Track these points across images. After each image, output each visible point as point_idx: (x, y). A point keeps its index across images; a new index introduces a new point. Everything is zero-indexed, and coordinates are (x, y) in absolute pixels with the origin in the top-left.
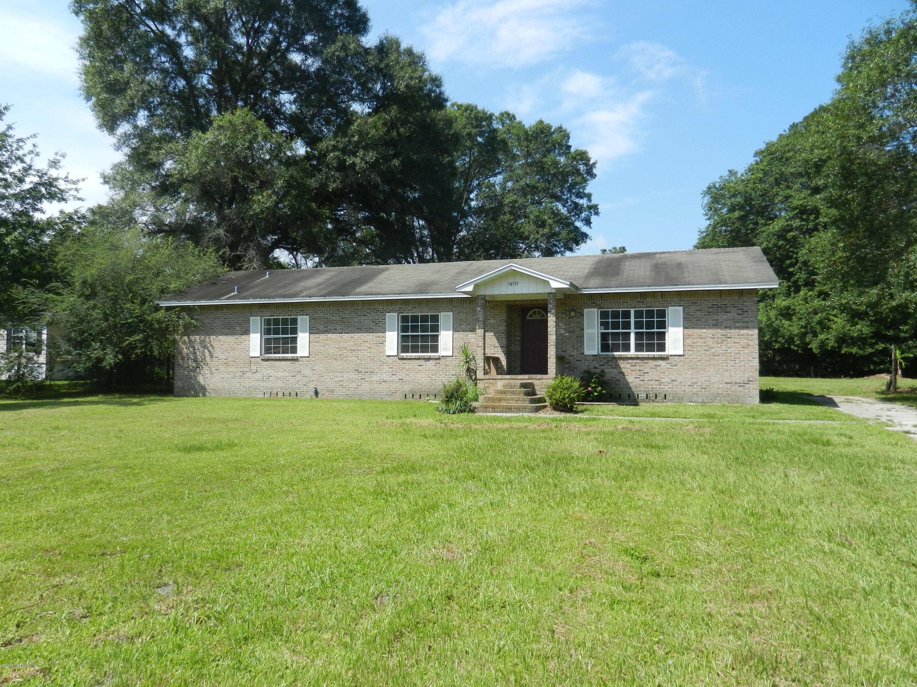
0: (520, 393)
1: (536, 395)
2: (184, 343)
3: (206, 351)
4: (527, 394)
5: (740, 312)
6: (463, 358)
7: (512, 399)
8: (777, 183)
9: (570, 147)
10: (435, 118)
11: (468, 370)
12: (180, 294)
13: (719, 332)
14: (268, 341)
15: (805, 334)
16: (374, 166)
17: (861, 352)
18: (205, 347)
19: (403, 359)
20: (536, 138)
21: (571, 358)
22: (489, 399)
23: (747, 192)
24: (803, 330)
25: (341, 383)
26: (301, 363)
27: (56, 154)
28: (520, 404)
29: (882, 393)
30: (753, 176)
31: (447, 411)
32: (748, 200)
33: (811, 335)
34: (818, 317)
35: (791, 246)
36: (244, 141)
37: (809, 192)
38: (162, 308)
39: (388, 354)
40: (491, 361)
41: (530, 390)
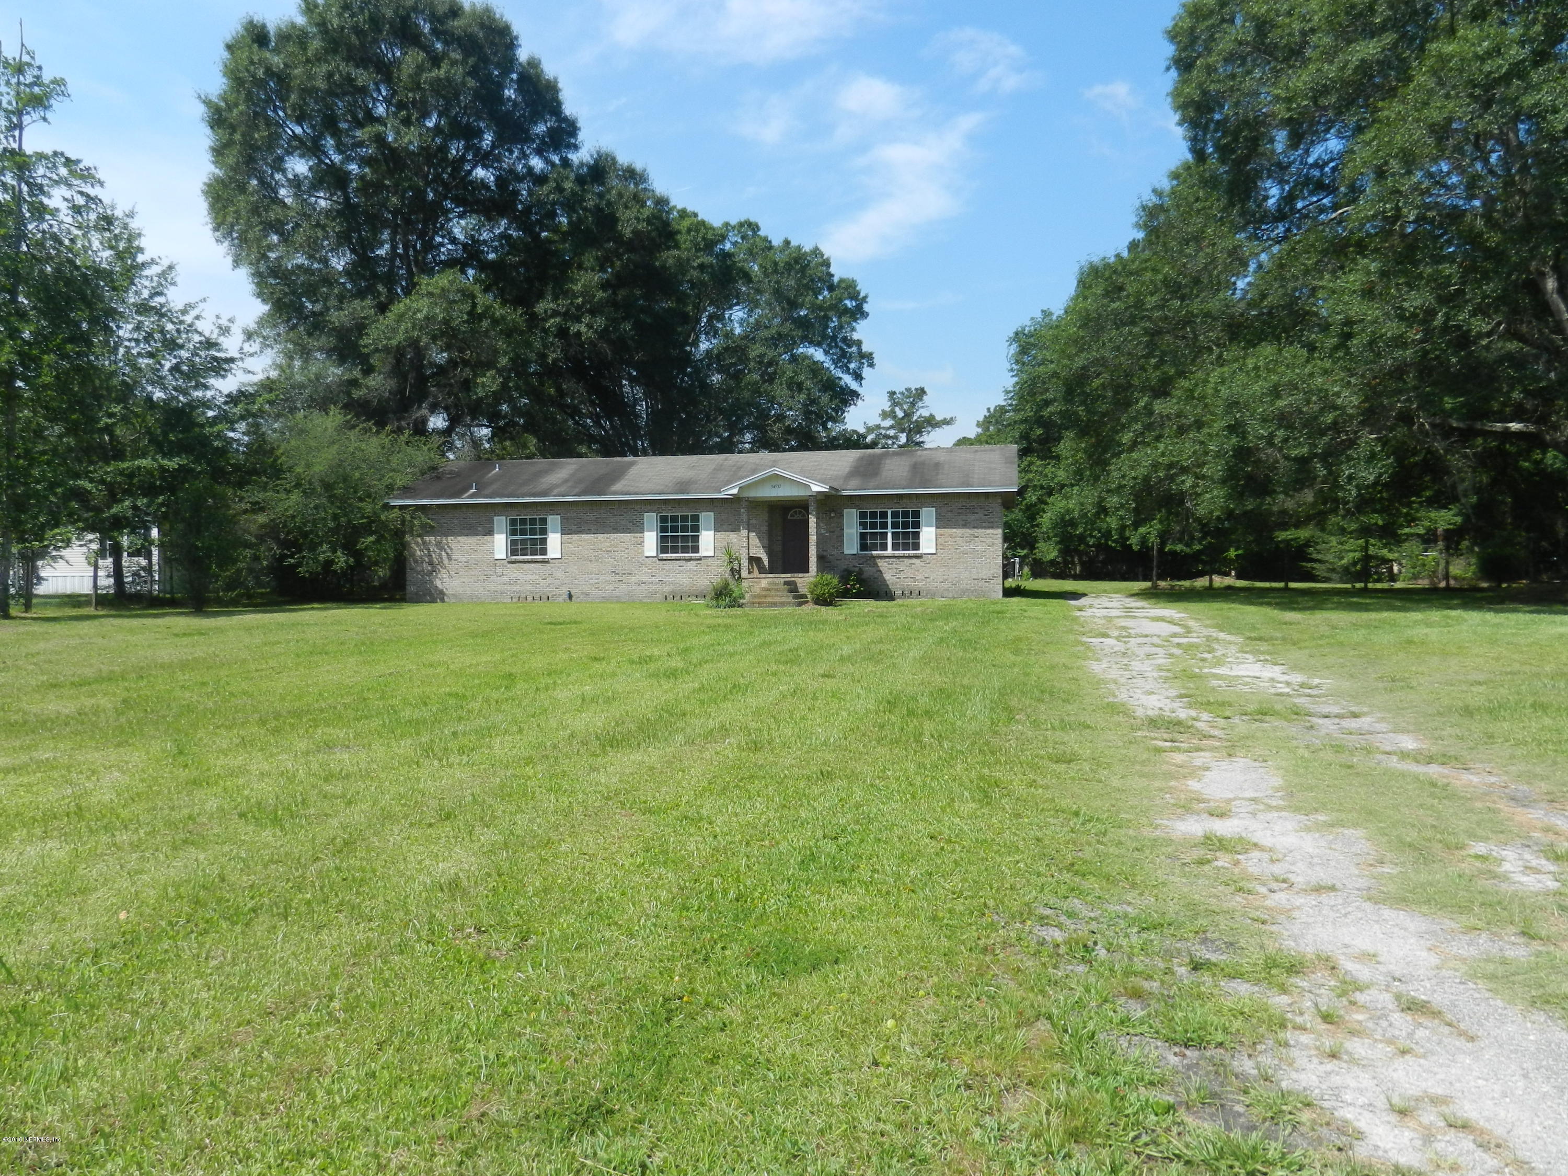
0: (784, 590)
1: (798, 591)
2: (417, 543)
3: (443, 553)
4: (791, 591)
5: (986, 513)
6: (727, 558)
7: (777, 596)
9: (832, 276)
11: (732, 570)
12: (407, 491)
13: (968, 532)
14: (513, 543)
16: (603, 334)
18: (442, 549)
19: (662, 560)
21: (831, 557)
22: (755, 596)
25: (597, 586)
26: (552, 565)
28: (783, 600)
31: (718, 606)
38: (394, 507)
39: (647, 554)
40: (754, 561)
41: (792, 588)
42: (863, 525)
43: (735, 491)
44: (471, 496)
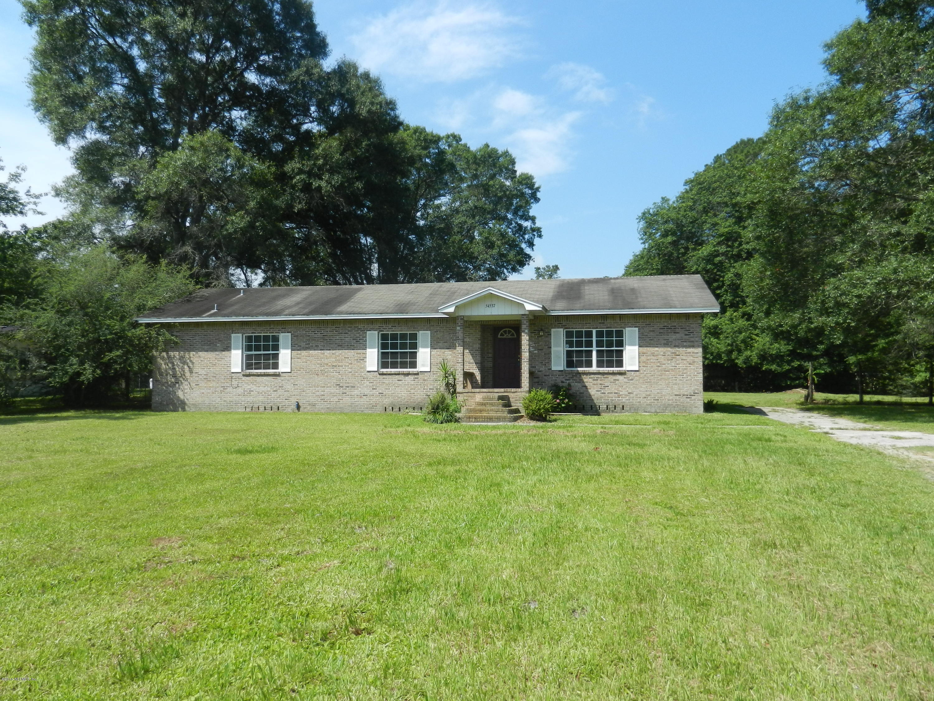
0: (498, 405)
1: (511, 406)
2: (163, 358)
3: (186, 367)
4: (505, 405)
5: (687, 333)
6: (442, 373)
7: (492, 410)
8: (705, 211)
9: (516, 171)
10: (392, 141)
11: (447, 385)
12: (156, 311)
13: (669, 350)
14: (249, 357)
15: (731, 352)
17: (779, 369)
18: (184, 363)
19: (383, 374)
20: (484, 162)
21: (540, 373)
22: (470, 411)
23: (678, 219)
24: (729, 347)
25: (323, 397)
26: (282, 378)
27: (18, 167)
28: (499, 414)
29: (802, 404)
30: (684, 204)
31: (436, 421)
32: (679, 226)
33: (736, 353)
34: (742, 336)
35: (718, 271)
36: (216, 162)
37: (734, 220)
38: (141, 324)
39: (369, 369)
40: (468, 376)
41: (506, 402)
42: (570, 343)
43: (451, 310)
44: (211, 316)
